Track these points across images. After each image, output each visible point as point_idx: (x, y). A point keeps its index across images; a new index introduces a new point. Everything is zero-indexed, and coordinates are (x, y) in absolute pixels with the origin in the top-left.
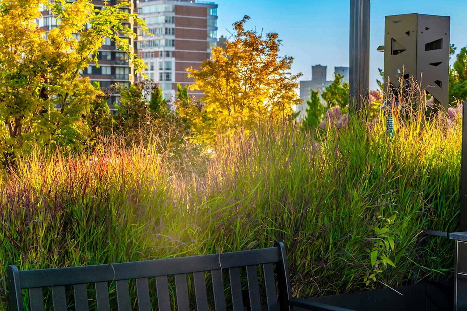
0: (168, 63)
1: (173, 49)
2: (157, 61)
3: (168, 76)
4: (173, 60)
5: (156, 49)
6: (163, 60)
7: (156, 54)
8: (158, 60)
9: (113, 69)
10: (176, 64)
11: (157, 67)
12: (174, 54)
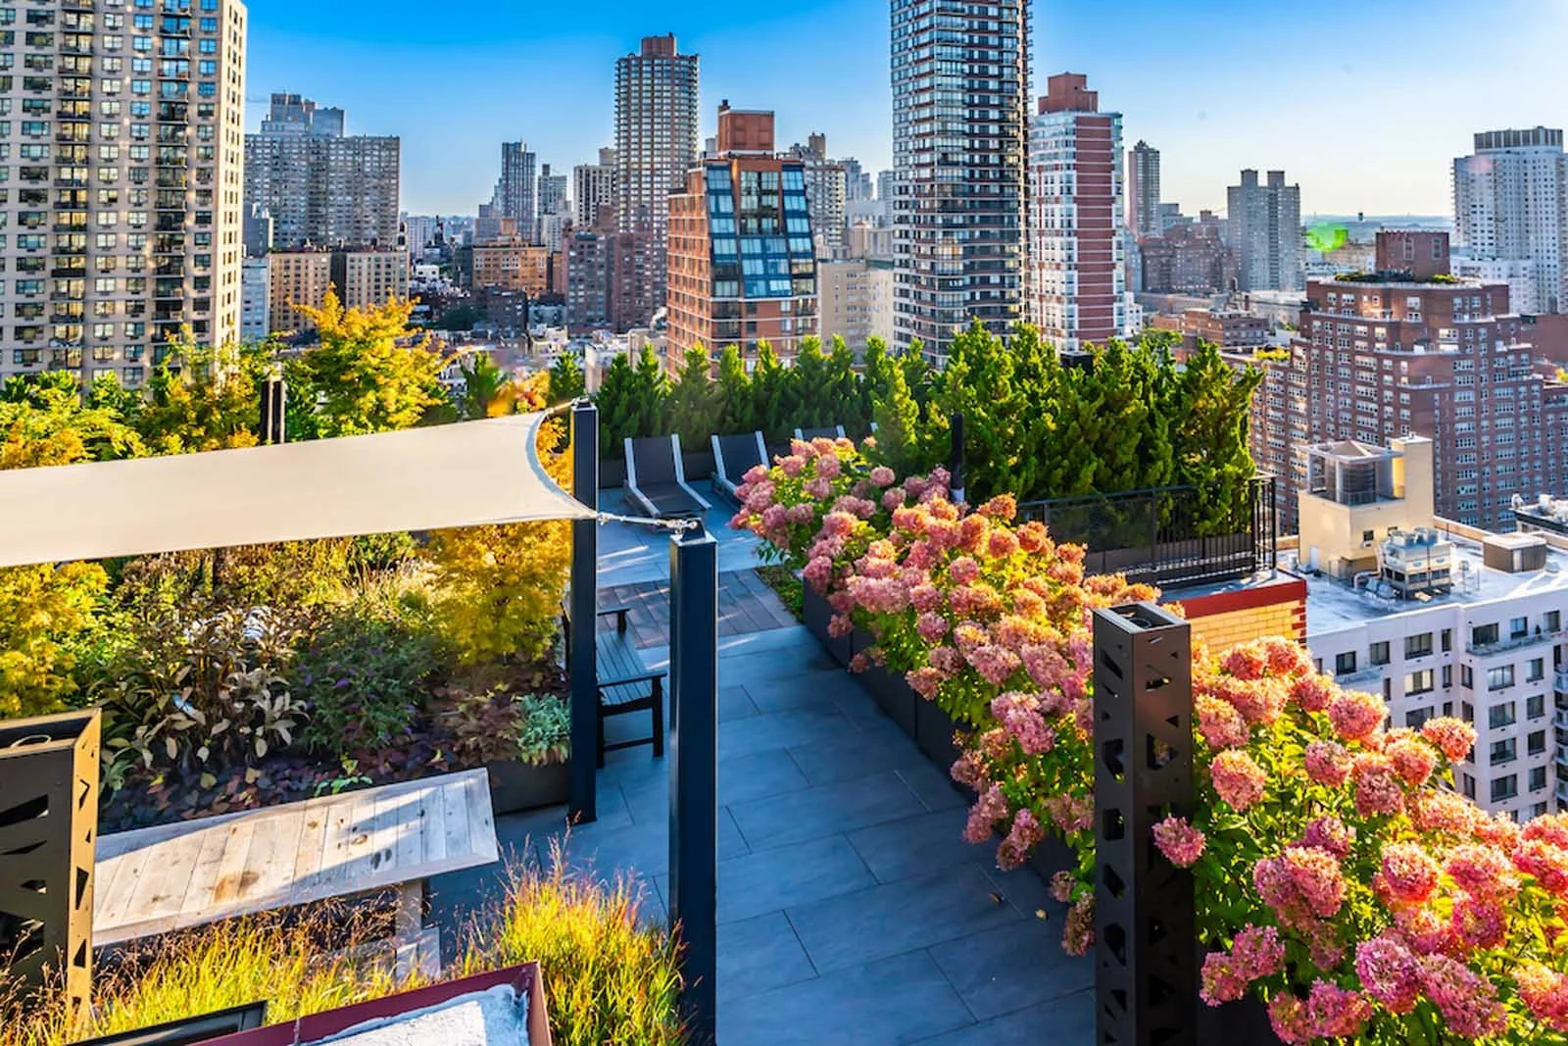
0: (1069, 176)
1: (1074, 161)
2: (1057, 175)
3: (1069, 191)
4: (1074, 173)
5: (1056, 162)
6: (1064, 173)
7: (1057, 167)
8: (1059, 173)
9: (1002, 188)
10: (1078, 177)
11: (1057, 180)
12: (1076, 167)
